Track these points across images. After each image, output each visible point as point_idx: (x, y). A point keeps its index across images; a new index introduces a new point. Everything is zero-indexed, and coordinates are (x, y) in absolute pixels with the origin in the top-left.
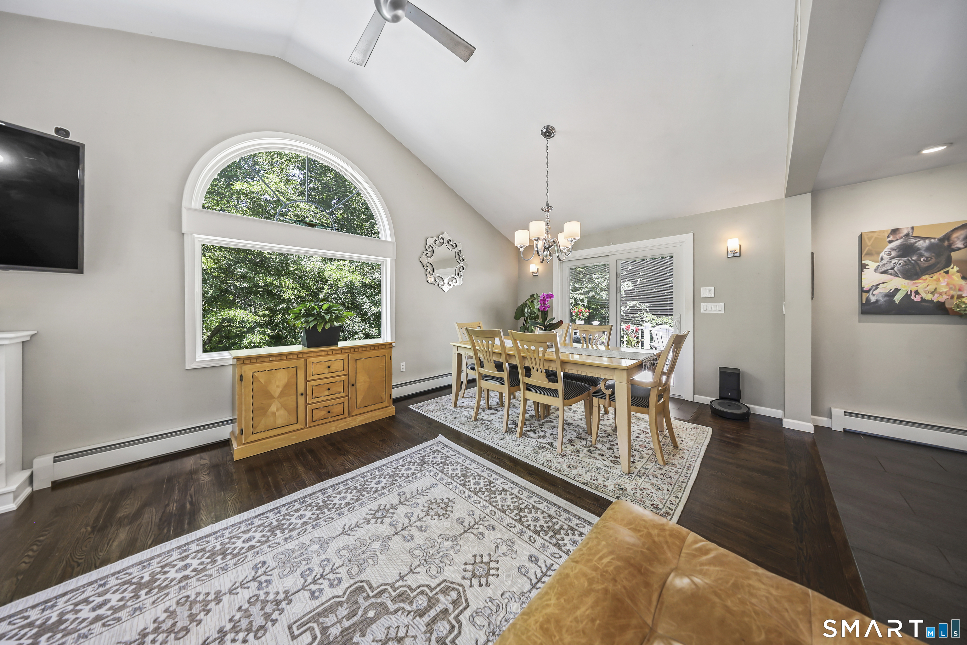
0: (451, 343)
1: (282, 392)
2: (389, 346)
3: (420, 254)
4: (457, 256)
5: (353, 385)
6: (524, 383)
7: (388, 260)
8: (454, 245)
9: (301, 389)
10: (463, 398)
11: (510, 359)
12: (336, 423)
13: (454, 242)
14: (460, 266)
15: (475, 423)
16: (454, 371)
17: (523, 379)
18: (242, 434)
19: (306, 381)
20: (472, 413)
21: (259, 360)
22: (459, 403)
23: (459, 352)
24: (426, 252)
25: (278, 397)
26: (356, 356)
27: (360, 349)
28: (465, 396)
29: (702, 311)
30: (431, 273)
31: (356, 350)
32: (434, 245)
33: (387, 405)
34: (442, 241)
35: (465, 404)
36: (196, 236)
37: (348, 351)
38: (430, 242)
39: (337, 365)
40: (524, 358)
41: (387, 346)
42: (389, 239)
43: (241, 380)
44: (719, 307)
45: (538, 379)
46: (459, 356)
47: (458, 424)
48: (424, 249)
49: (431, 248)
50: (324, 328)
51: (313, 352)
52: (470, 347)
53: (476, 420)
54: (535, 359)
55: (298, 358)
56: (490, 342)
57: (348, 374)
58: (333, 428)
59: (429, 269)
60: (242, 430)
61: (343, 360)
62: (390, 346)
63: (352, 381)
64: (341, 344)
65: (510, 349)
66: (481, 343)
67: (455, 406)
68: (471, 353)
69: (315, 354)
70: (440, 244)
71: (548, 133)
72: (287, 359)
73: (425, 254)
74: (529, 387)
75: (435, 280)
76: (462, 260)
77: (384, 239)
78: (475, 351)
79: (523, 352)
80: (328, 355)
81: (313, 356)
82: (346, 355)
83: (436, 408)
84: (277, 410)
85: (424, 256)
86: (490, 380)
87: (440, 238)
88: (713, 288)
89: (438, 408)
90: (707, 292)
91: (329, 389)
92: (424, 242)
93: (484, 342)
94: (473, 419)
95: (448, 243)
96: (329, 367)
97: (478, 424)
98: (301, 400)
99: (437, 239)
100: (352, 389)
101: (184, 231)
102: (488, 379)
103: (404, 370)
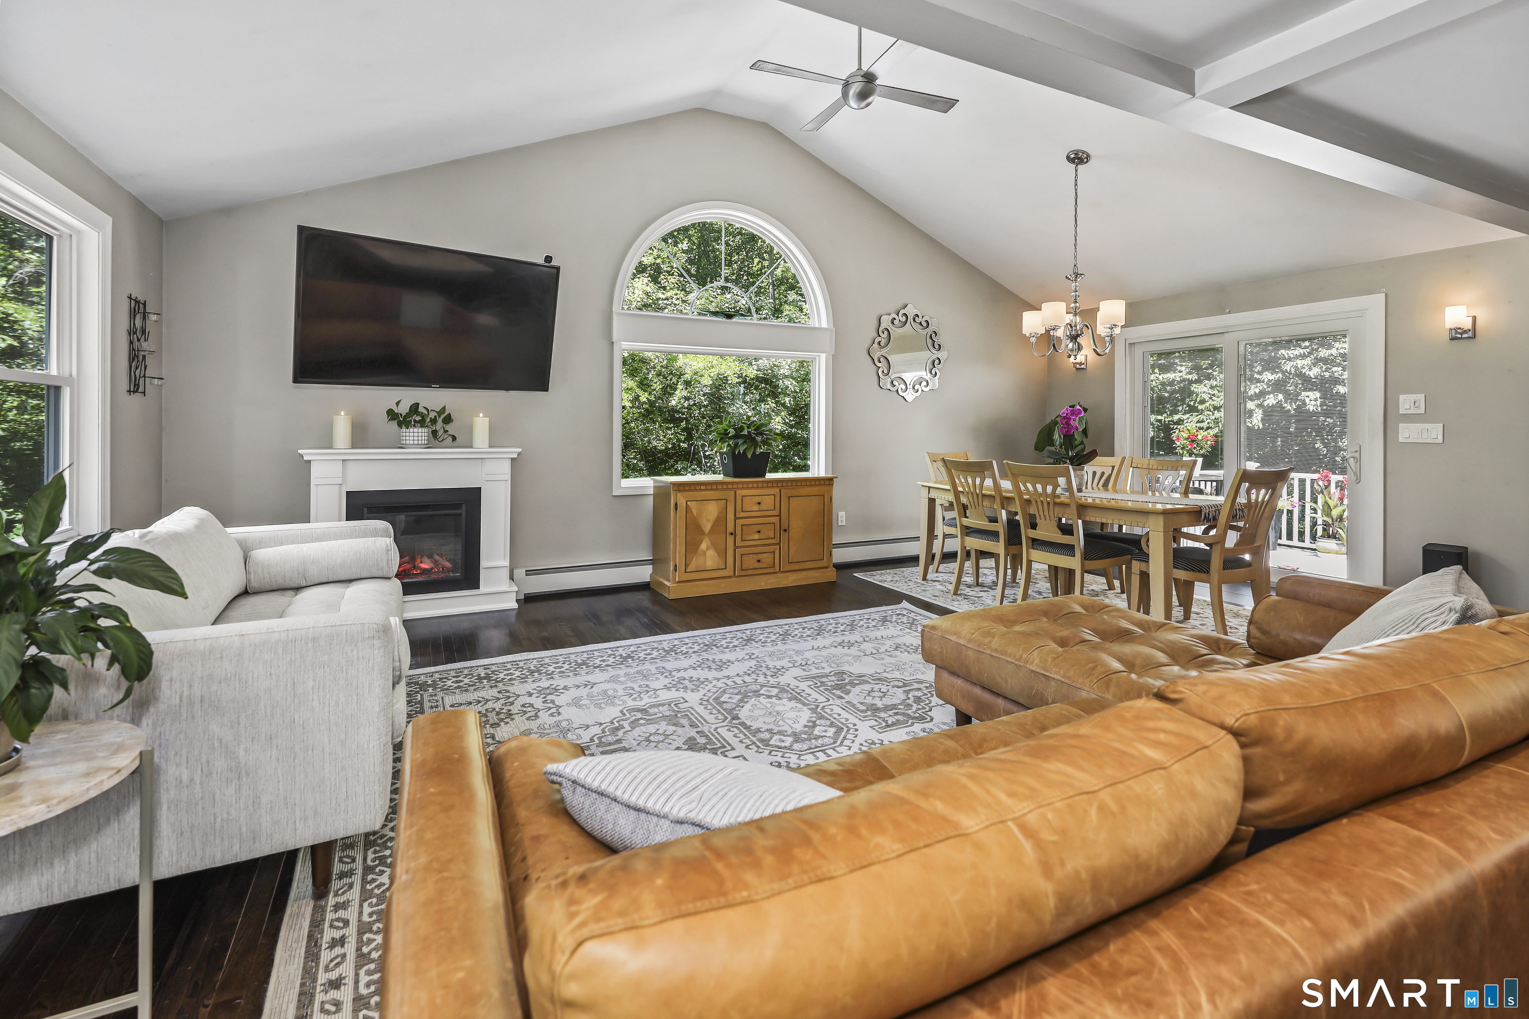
0: (919, 483)
1: (712, 527)
2: (828, 482)
3: (869, 342)
4: (929, 342)
5: (785, 530)
6: (1027, 538)
7: (823, 356)
8: (925, 324)
9: (730, 528)
10: (937, 572)
11: (1008, 504)
12: (765, 578)
13: (924, 319)
14: (934, 357)
15: (954, 597)
16: (923, 533)
17: (1026, 533)
18: (676, 571)
19: (736, 518)
20: (950, 588)
21: (692, 487)
22: (929, 577)
23: (932, 495)
24: (878, 339)
25: (709, 534)
26: (790, 492)
27: (794, 484)
28: (939, 570)
29: (1401, 440)
30: (886, 372)
31: (789, 484)
32: (891, 328)
33: (826, 565)
34: (904, 319)
35: (940, 579)
36: (623, 343)
37: (780, 485)
38: (886, 322)
39: (768, 502)
40: (1028, 501)
41: (827, 482)
42: (824, 325)
43: (676, 509)
44: (1433, 432)
45: (1047, 531)
46: (932, 501)
47: (930, 596)
48: (875, 335)
49: (886, 332)
50: (754, 453)
51: (743, 483)
52: (948, 487)
53: (955, 593)
54: (1042, 502)
55: (727, 489)
56: (978, 481)
57: (780, 515)
58: (763, 583)
59: (883, 365)
60: (676, 566)
61: (774, 495)
62: (831, 482)
63: (785, 525)
64: (770, 476)
65: (1008, 491)
66: (965, 482)
67: (924, 579)
68: (951, 497)
69: (745, 486)
70: (900, 324)
71: (1078, 158)
72: (717, 489)
73: (876, 342)
74: (1036, 543)
75: (892, 382)
76: (937, 347)
77: (817, 326)
78: (957, 494)
79: (1026, 494)
80: (758, 488)
81: (743, 488)
82: (778, 490)
83: (895, 579)
84: (708, 548)
85: (876, 345)
86: (979, 536)
87: (900, 314)
88: (1421, 397)
89: (898, 579)
90: (1407, 403)
91: (759, 532)
92: (875, 324)
93: (970, 481)
94: (952, 593)
95: (914, 320)
96: (759, 503)
97: (959, 598)
98: (730, 540)
99: (896, 317)
100: (784, 536)
101: (614, 340)
102: (975, 535)
103: (844, 524)
